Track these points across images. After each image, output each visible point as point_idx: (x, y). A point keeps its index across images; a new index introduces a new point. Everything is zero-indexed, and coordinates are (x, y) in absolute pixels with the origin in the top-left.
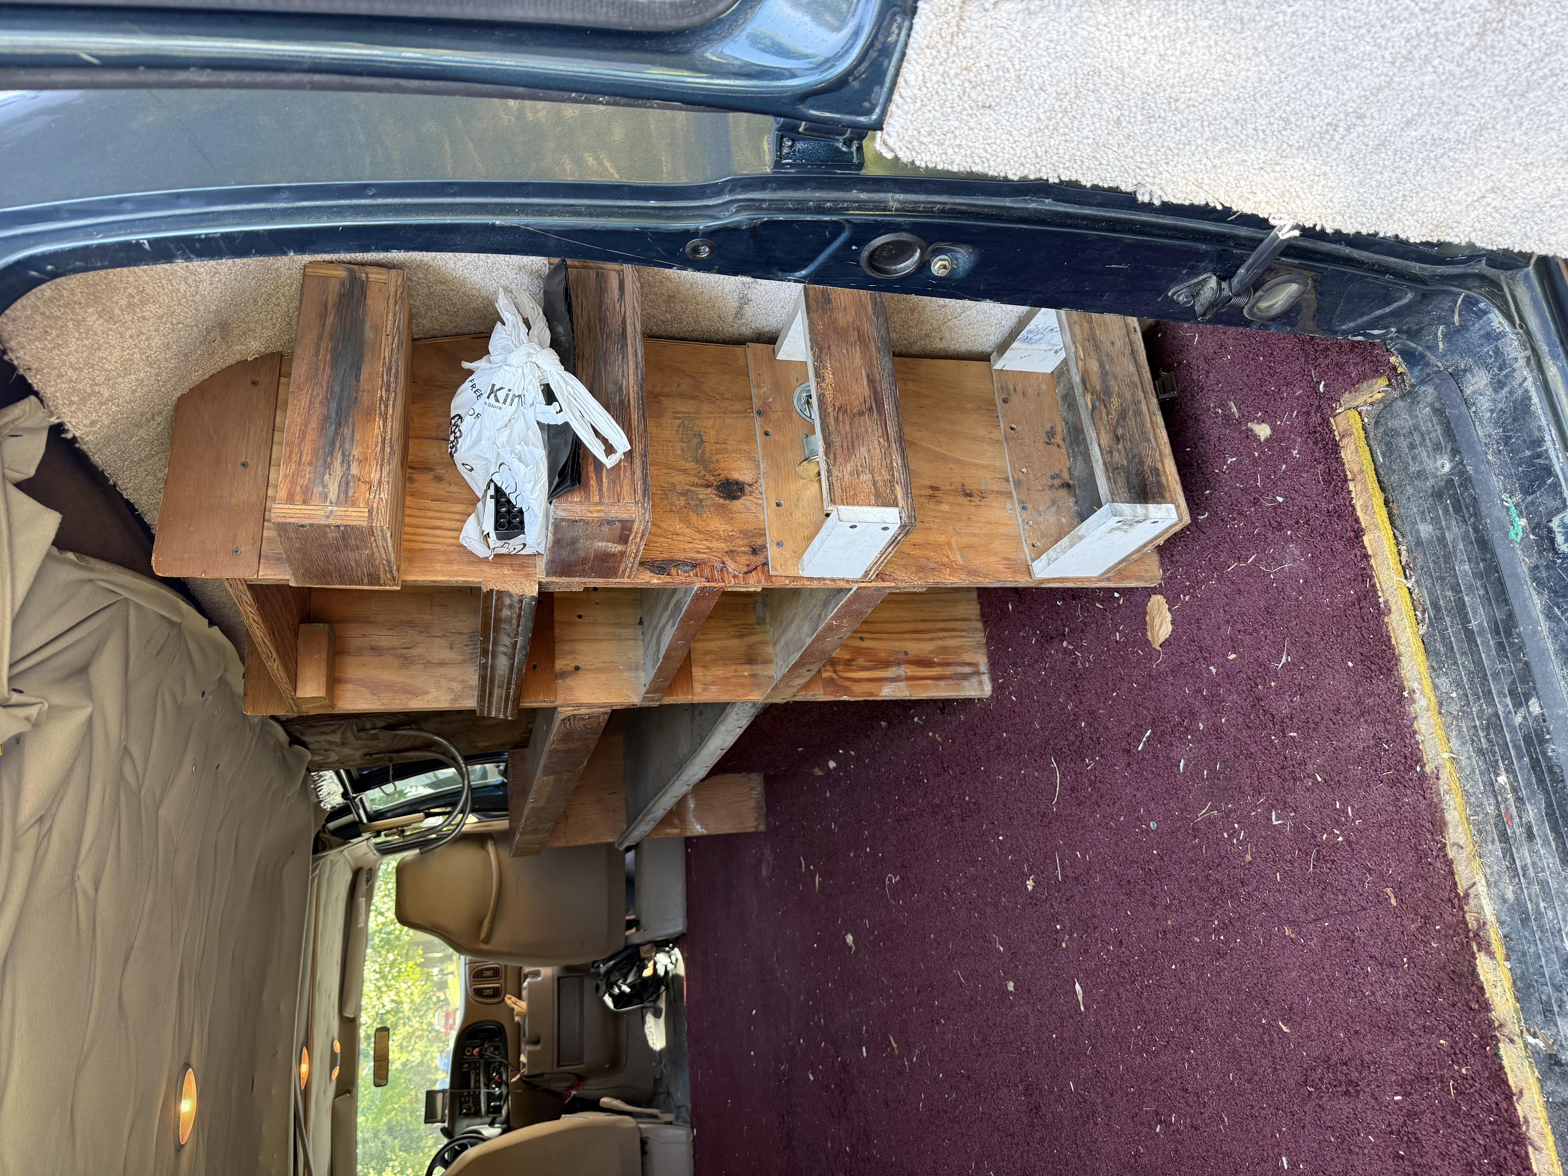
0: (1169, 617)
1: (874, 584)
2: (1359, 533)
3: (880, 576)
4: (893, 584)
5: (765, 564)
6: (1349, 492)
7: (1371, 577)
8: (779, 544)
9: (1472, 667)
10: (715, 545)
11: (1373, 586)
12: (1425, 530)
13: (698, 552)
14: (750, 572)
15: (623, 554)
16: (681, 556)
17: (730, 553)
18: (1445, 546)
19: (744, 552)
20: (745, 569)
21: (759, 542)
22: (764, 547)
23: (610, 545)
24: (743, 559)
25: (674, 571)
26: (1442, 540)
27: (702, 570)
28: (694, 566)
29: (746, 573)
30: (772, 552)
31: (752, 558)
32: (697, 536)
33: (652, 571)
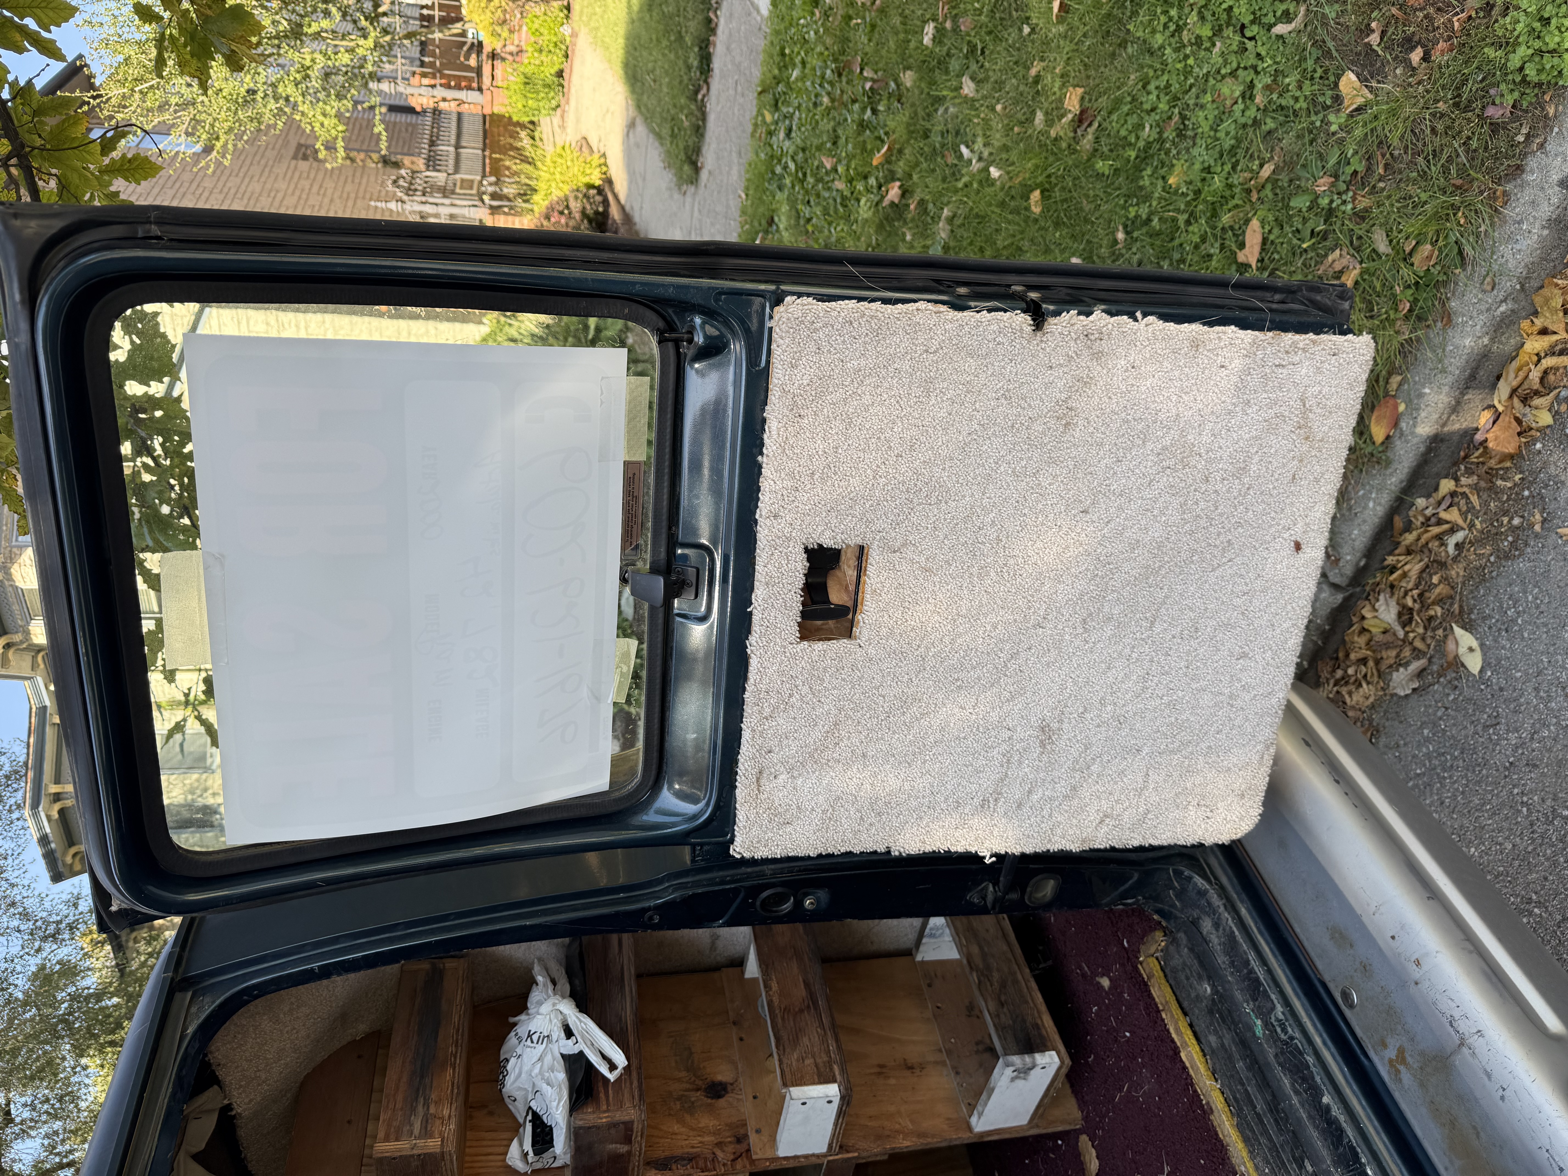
0: (1094, 1153)
1: (840, 1156)
2: (1176, 1051)
3: (842, 1148)
4: (856, 1154)
5: (748, 1150)
6: (1163, 1020)
7: (1192, 1085)
8: (758, 1131)
9: (1267, 1143)
10: (707, 1139)
11: (1195, 1091)
12: (1213, 1039)
13: (693, 1147)
14: (737, 1159)
15: (629, 1153)
16: (678, 1152)
17: (719, 1145)
18: (1226, 1050)
19: (730, 1142)
20: (732, 1157)
21: (742, 1131)
22: (746, 1136)
23: (618, 1146)
24: (730, 1149)
25: (674, 1167)
26: (1223, 1045)
27: (697, 1164)
28: (690, 1160)
29: (733, 1160)
30: (753, 1138)
31: (738, 1146)
32: (691, 1133)
33: (656, 1169)
